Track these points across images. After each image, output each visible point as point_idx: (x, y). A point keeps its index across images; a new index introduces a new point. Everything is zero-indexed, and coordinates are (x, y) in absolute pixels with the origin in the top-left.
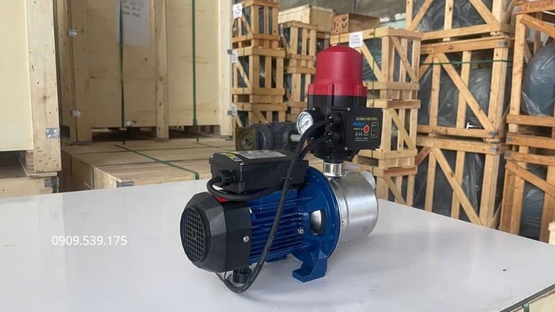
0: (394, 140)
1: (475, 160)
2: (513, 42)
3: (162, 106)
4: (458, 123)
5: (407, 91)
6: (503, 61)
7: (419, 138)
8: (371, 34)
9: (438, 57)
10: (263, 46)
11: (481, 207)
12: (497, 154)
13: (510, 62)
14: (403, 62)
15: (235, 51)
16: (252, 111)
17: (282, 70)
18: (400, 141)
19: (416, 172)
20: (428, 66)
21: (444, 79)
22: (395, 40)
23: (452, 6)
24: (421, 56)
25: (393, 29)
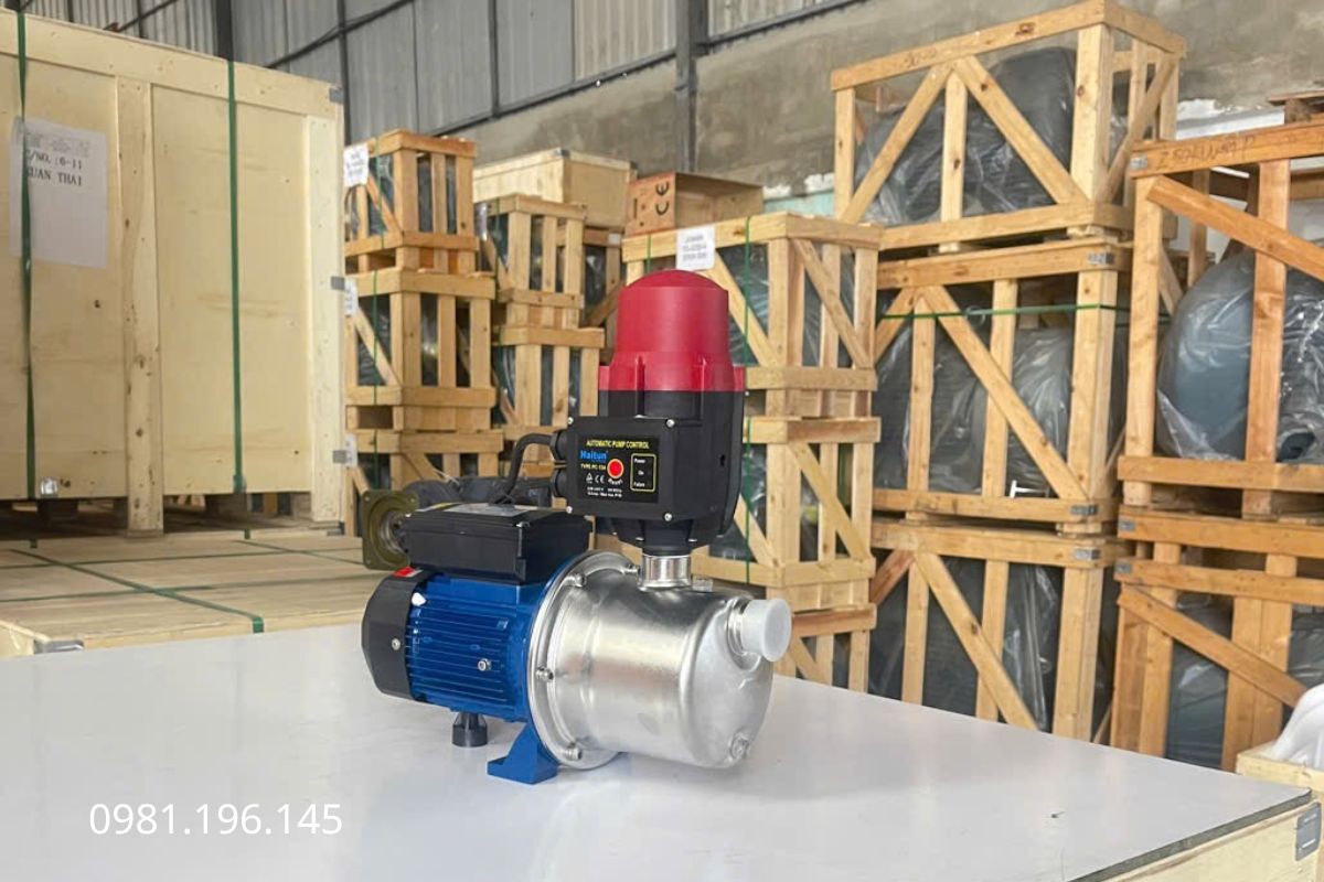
0: (809, 533)
1: (1036, 584)
2: (1129, 254)
3: (146, 436)
4: (986, 483)
5: (843, 392)
6: (1103, 307)
7: (879, 525)
9: (927, 296)
10: (432, 266)
11: (1056, 717)
12: (1096, 566)
13: (1123, 306)
14: (830, 312)
15: (350, 281)
16: (400, 454)
17: (488, 334)
18: (824, 537)
19: (872, 623)
20: (900, 321)
21: (943, 358)
22: (805, 248)
23: (961, 157)
24: (880, 293)
25: (798, 217)
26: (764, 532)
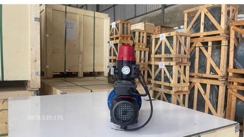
0: (179, 79)
1: (215, 88)
2: (230, 38)
4: (207, 72)
5: (185, 58)
6: (225, 46)
7: (190, 78)
8: (169, 34)
9: (198, 44)
10: (124, 39)
11: (218, 108)
12: (224, 85)
13: (229, 46)
14: (183, 46)
15: (112, 42)
18: (182, 79)
19: (189, 93)
20: (194, 48)
21: (200, 53)
22: (179, 37)
23: (203, 23)
24: (191, 43)
25: (178, 32)
26: (172, 79)
